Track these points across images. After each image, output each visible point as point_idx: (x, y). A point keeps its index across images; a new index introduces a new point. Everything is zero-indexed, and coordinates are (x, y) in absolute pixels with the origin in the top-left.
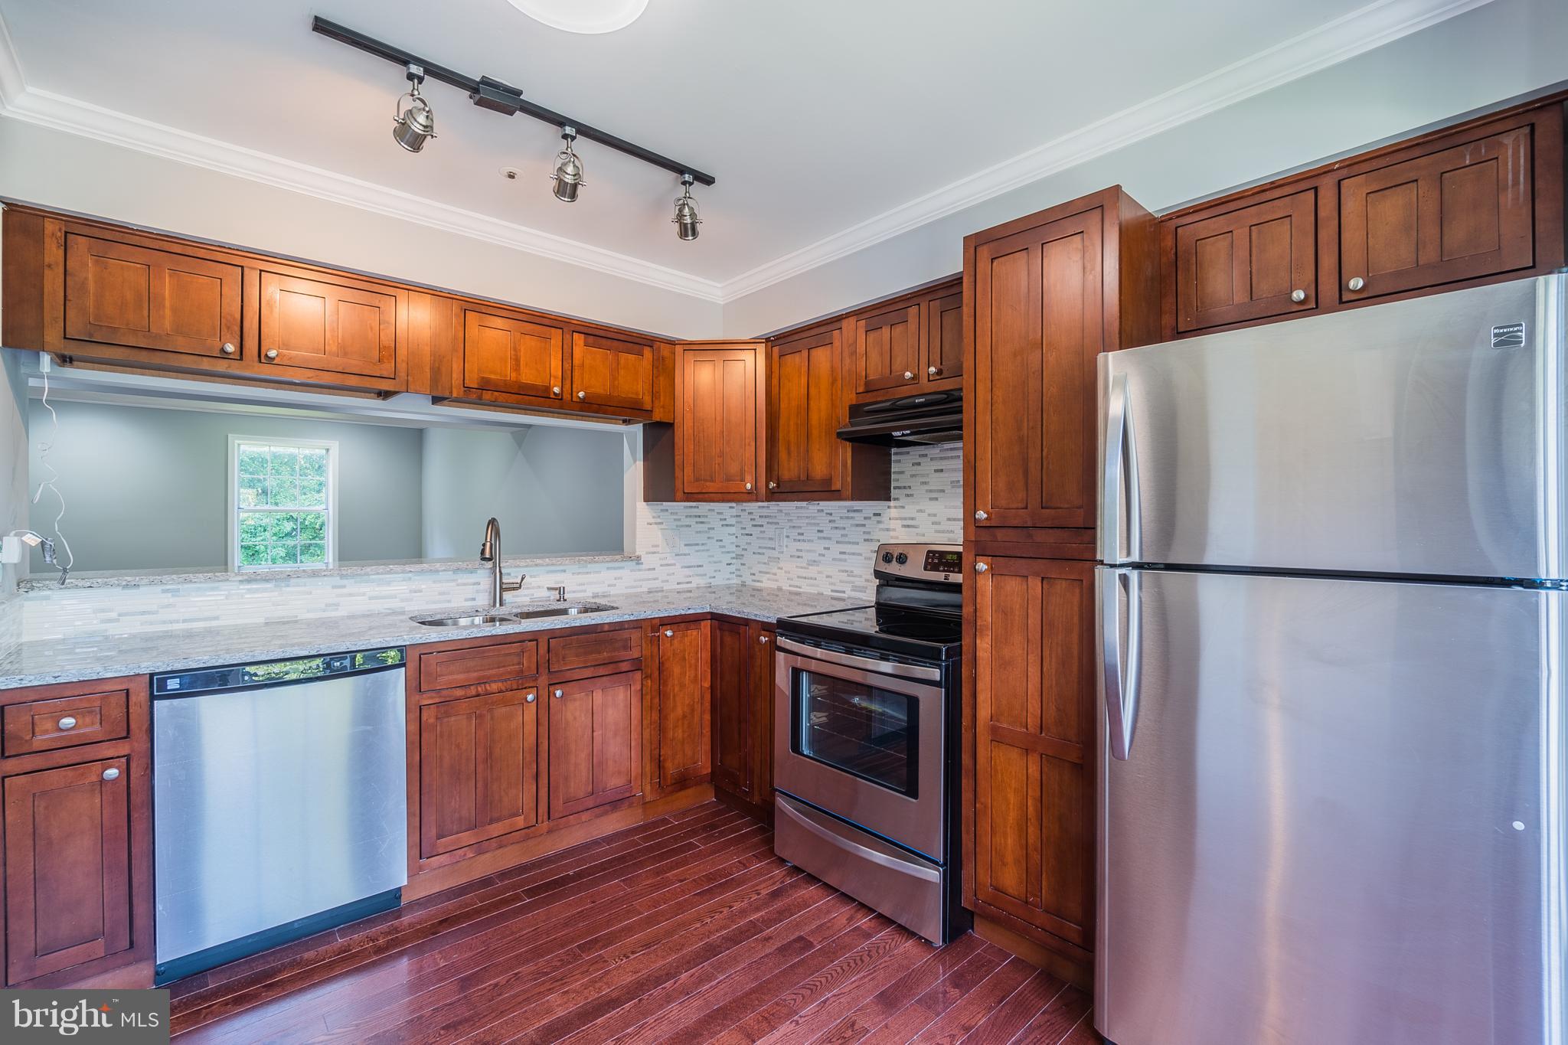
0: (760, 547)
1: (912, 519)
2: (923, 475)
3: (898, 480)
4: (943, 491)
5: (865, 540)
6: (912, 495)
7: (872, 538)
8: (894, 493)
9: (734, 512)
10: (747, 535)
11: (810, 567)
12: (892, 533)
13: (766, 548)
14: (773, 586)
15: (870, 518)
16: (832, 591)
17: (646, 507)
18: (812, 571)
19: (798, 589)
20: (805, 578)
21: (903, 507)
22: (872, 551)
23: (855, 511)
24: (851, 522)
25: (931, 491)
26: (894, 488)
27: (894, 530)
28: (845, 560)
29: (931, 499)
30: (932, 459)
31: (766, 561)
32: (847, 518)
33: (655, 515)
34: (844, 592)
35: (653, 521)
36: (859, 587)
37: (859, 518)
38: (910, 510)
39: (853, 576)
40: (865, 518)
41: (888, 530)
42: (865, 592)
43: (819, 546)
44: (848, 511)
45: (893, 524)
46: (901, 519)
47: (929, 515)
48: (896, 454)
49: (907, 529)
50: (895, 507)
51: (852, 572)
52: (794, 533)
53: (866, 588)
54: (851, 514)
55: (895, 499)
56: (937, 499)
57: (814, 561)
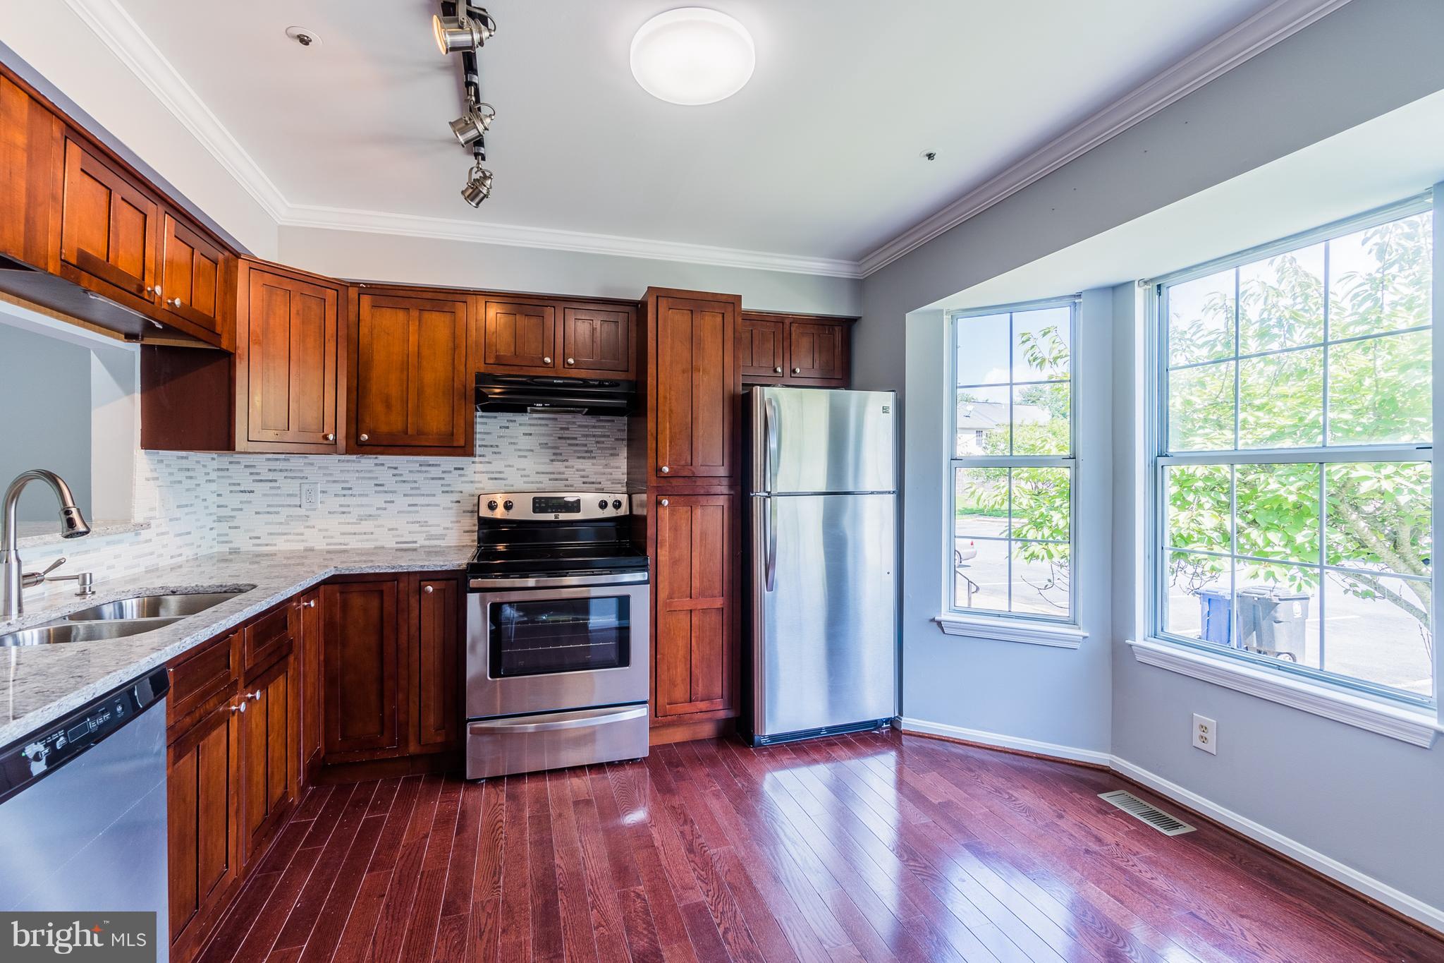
0: (269, 506)
1: (500, 472)
2: (511, 437)
3: (484, 440)
4: (532, 451)
5: (443, 492)
6: (499, 453)
7: (453, 490)
8: (478, 450)
9: (215, 464)
10: (242, 492)
11: (363, 522)
12: (477, 485)
13: (280, 506)
14: (299, 548)
15: (450, 472)
16: (397, 543)
17: (145, 456)
18: (367, 526)
19: (344, 547)
20: (355, 534)
21: (490, 463)
22: (452, 502)
23: (430, 465)
24: (424, 475)
25: (520, 450)
26: (480, 446)
27: (480, 482)
28: (417, 512)
29: (519, 457)
30: (520, 425)
31: (283, 521)
32: (420, 472)
33: (152, 467)
34: (415, 542)
35: (150, 476)
36: (436, 535)
37: (435, 472)
38: (498, 465)
39: (427, 526)
40: (444, 472)
41: (472, 482)
42: (444, 539)
43: (379, 501)
44: (420, 465)
45: (477, 477)
46: (487, 472)
47: (518, 469)
48: (482, 417)
49: (495, 481)
50: (481, 463)
51: (426, 522)
52: (337, 488)
53: (446, 535)
54: (424, 469)
55: (480, 456)
56: (525, 457)
57: (370, 516)
